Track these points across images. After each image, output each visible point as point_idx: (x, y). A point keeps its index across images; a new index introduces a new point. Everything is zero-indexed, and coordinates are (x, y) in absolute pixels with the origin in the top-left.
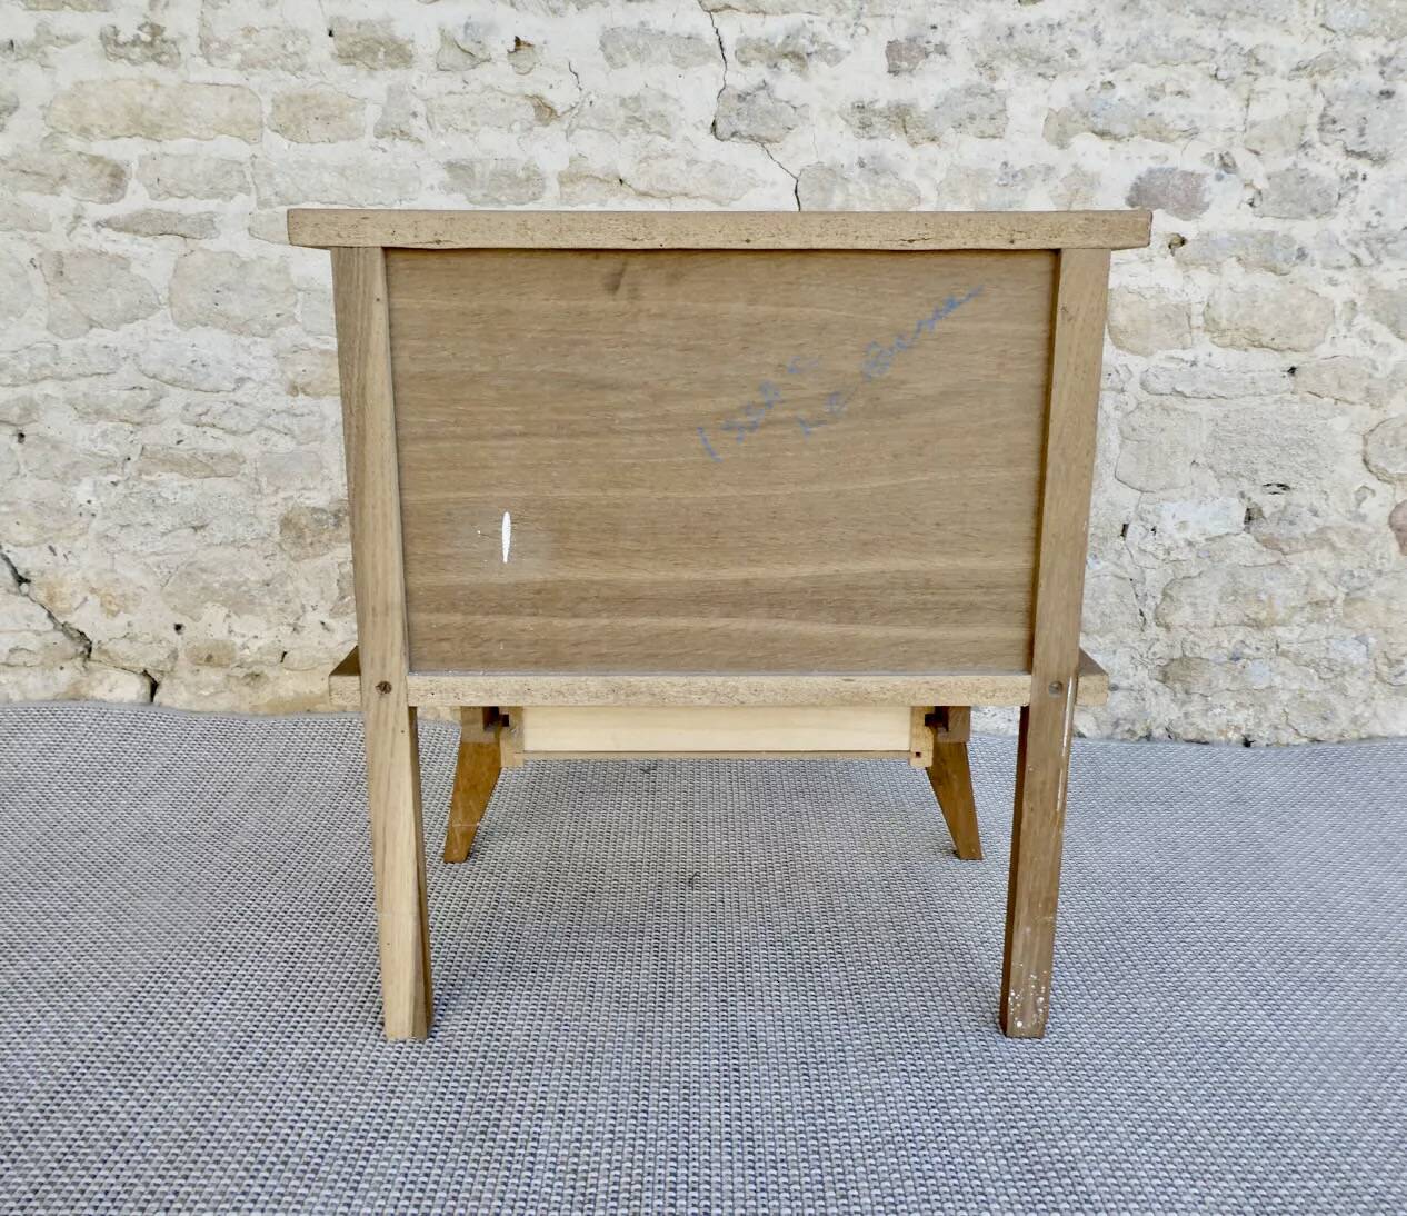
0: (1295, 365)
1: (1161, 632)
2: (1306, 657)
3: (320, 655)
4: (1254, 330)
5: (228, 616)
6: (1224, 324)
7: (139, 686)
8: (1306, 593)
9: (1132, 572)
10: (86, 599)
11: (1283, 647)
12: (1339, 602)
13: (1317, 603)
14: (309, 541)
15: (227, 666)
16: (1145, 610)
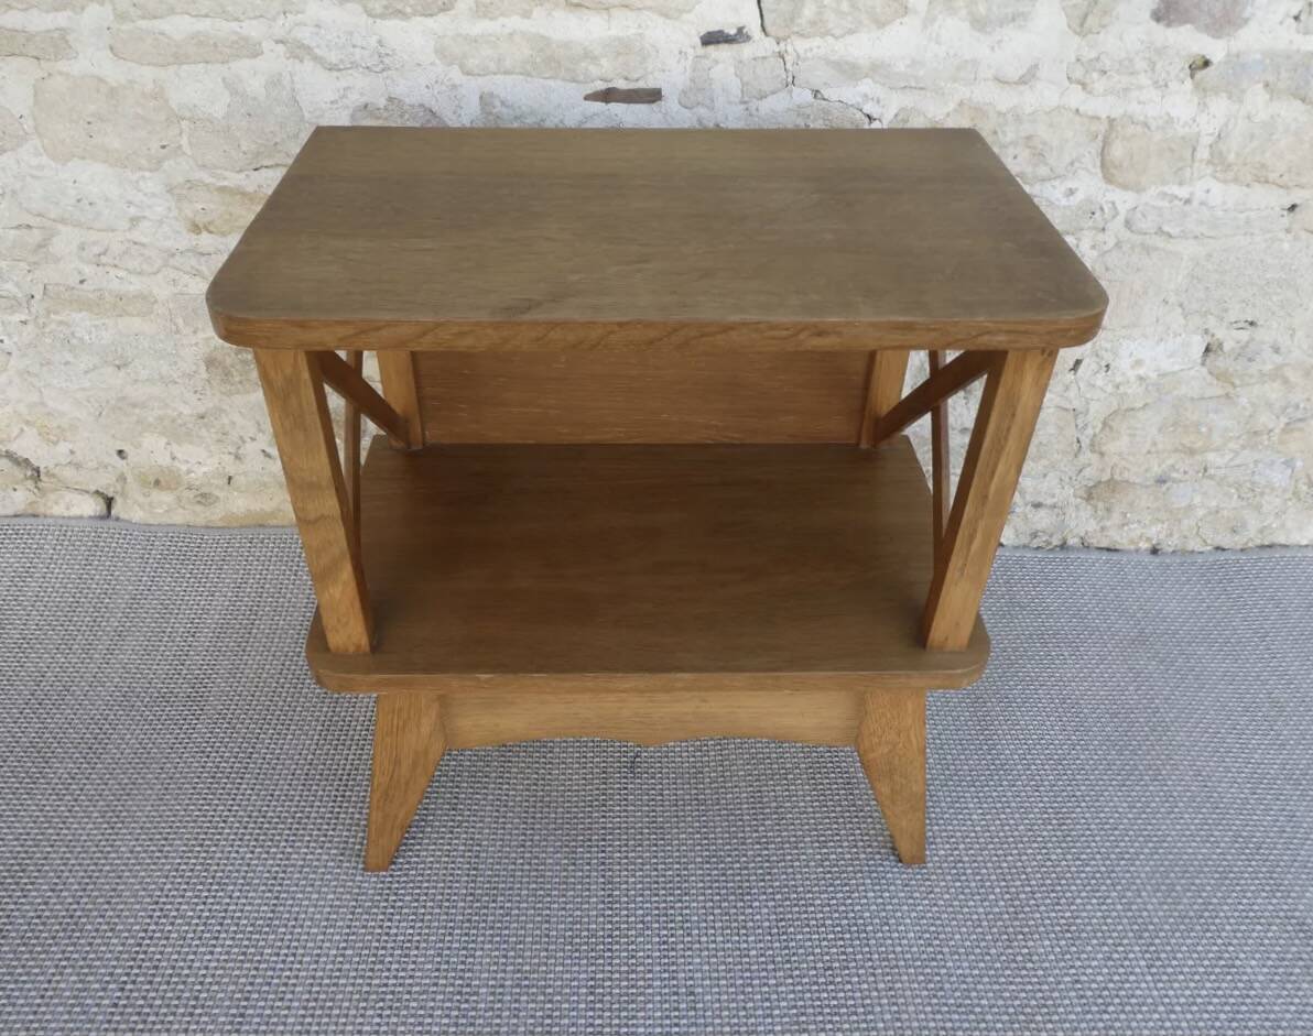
0: (1297, 202)
1: (1094, 458)
2: (1231, 480)
3: (265, 479)
4: (1263, 166)
5: (168, 444)
6: (1231, 157)
7: (94, 506)
8: (1247, 423)
9: (1076, 404)
10: (22, 430)
11: (1211, 471)
12: (1277, 431)
13: (1255, 433)
14: (237, 379)
15: (176, 489)
16: (1082, 438)
